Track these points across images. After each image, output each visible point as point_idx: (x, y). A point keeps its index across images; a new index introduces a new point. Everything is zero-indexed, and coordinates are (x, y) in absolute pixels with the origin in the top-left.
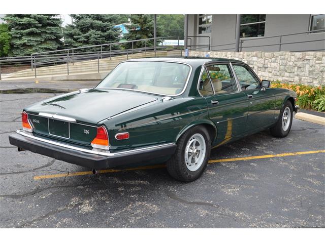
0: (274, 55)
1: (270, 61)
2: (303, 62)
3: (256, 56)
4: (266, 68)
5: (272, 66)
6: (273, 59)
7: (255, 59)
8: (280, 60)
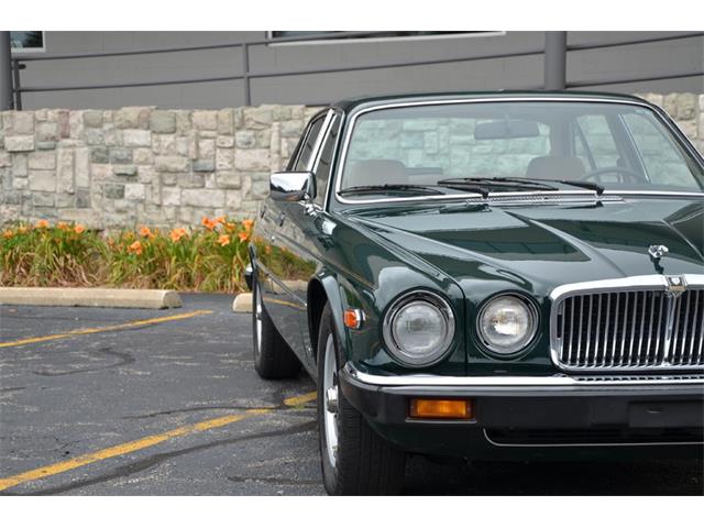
0: (243, 121)
1: (229, 142)
2: (394, 143)
3: (145, 123)
4: (205, 172)
5: (238, 164)
6: (241, 135)
7: (139, 137)
8: (281, 136)
